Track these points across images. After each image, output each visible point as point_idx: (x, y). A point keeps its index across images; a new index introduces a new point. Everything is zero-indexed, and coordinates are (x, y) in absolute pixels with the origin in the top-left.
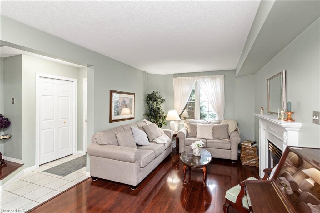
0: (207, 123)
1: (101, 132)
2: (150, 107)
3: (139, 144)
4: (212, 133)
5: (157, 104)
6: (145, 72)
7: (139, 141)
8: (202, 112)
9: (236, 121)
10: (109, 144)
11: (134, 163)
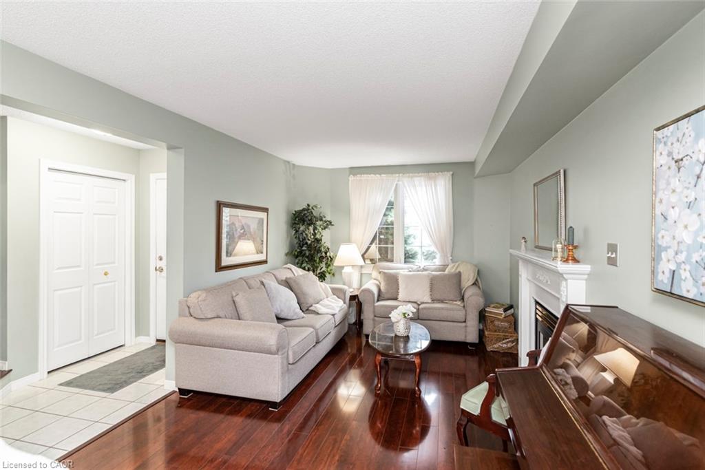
0: (418, 271)
1: (199, 292)
2: (299, 238)
3: (281, 316)
4: (429, 290)
5: (314, 230)
6: (289, 162)
7: (282, 311)
8: (408, 249)
9: (476, 266)
10: (218, 317)
11: (276, 353)
